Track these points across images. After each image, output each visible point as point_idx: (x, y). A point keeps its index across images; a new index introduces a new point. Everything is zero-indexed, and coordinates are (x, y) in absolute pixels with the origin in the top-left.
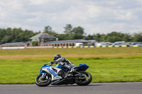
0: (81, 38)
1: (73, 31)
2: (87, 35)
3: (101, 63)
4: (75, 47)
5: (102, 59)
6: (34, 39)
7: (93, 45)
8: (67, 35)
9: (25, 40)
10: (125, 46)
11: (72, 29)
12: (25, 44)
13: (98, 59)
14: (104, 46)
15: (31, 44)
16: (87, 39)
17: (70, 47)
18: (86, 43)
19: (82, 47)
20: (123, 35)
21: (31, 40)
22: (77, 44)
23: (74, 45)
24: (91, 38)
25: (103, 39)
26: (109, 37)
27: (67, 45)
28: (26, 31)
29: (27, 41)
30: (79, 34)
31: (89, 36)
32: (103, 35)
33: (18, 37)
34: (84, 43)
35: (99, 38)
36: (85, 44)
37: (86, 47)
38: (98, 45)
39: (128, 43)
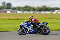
1: (6, 5)
3: (20, 22)
4: (7, 13)
5: (20, 19)
7: (16, 12)
8: (3, 7)
10: (32, 13)
13: (18, 19)
14: (22, 13)
16: (13, 9)
17: (4, 13)
19: (10, 13)
20: (31, 7)
22: (8, 12)
23: (6, 12)
25: (21, 9)
27: (3, 12)
30: (9, 7)
31: (14, 7)
32: (21, 7)
34: (11, 11)
35: (19, 8)
37: (12, 13)
38: (19, 12)
39: (33, 11)
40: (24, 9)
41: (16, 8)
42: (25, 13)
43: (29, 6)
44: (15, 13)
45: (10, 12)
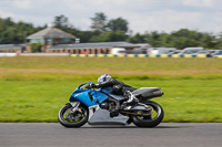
0: (122, 38)
1: (109, 25)
2: (134, 34)
4: (109, 55)
5: (154, 79)
6: (35, 38)
7: (144, 52)
8: (97, 33)
9: (17, 41)
10: (203, 56)
11: (106, 22)
12: (18, 48)
13: (145, 78)
14: (164, 56)
15: (28, 48)
16: (133, 41)
17: (101, 55)
18: (132, 48)
19: (121, 55)
20: (200, 35)
21: (28, 41)
22: (115, 51)
23: (108, 52)
24: (140, 39)
25: (163, 42)
26: (175, 38)
27: (96, 52)
28: (21, 24)
29: (22, 42)
30: (118, 32)
31: (138, 35)
32: (164, 34)
33: (6, 35)
34: (127, 48)
35: (156, 40)
36: (129, 50)
37: (131, 56)
38: (154, 52)
39: (208, 51)
40: (172, 43)
41: (144, 37)
42: (175, 56)
43: (193, 32)
44: (142, 56)
45: (121, 52)
